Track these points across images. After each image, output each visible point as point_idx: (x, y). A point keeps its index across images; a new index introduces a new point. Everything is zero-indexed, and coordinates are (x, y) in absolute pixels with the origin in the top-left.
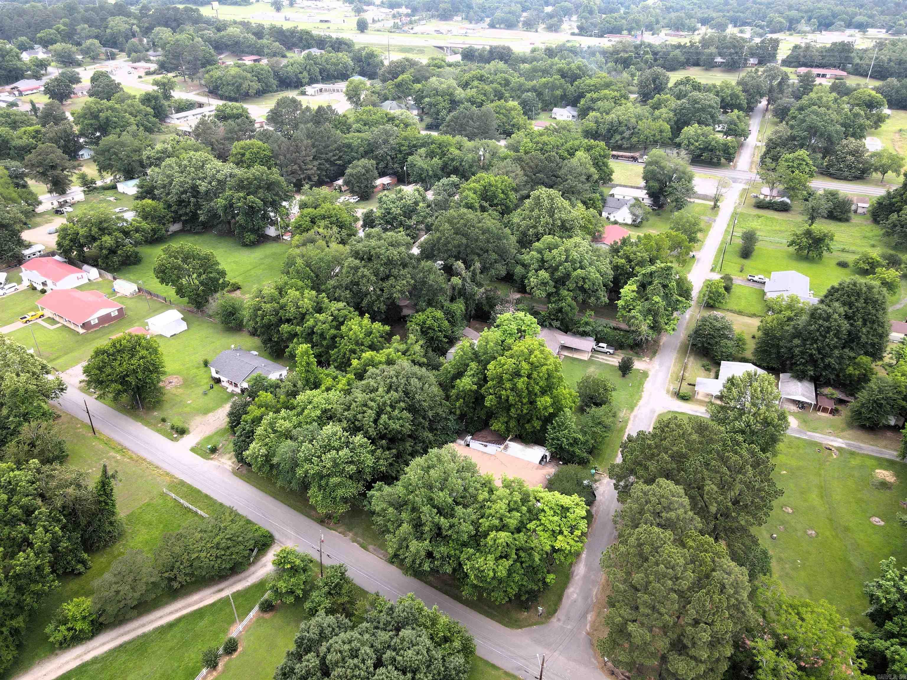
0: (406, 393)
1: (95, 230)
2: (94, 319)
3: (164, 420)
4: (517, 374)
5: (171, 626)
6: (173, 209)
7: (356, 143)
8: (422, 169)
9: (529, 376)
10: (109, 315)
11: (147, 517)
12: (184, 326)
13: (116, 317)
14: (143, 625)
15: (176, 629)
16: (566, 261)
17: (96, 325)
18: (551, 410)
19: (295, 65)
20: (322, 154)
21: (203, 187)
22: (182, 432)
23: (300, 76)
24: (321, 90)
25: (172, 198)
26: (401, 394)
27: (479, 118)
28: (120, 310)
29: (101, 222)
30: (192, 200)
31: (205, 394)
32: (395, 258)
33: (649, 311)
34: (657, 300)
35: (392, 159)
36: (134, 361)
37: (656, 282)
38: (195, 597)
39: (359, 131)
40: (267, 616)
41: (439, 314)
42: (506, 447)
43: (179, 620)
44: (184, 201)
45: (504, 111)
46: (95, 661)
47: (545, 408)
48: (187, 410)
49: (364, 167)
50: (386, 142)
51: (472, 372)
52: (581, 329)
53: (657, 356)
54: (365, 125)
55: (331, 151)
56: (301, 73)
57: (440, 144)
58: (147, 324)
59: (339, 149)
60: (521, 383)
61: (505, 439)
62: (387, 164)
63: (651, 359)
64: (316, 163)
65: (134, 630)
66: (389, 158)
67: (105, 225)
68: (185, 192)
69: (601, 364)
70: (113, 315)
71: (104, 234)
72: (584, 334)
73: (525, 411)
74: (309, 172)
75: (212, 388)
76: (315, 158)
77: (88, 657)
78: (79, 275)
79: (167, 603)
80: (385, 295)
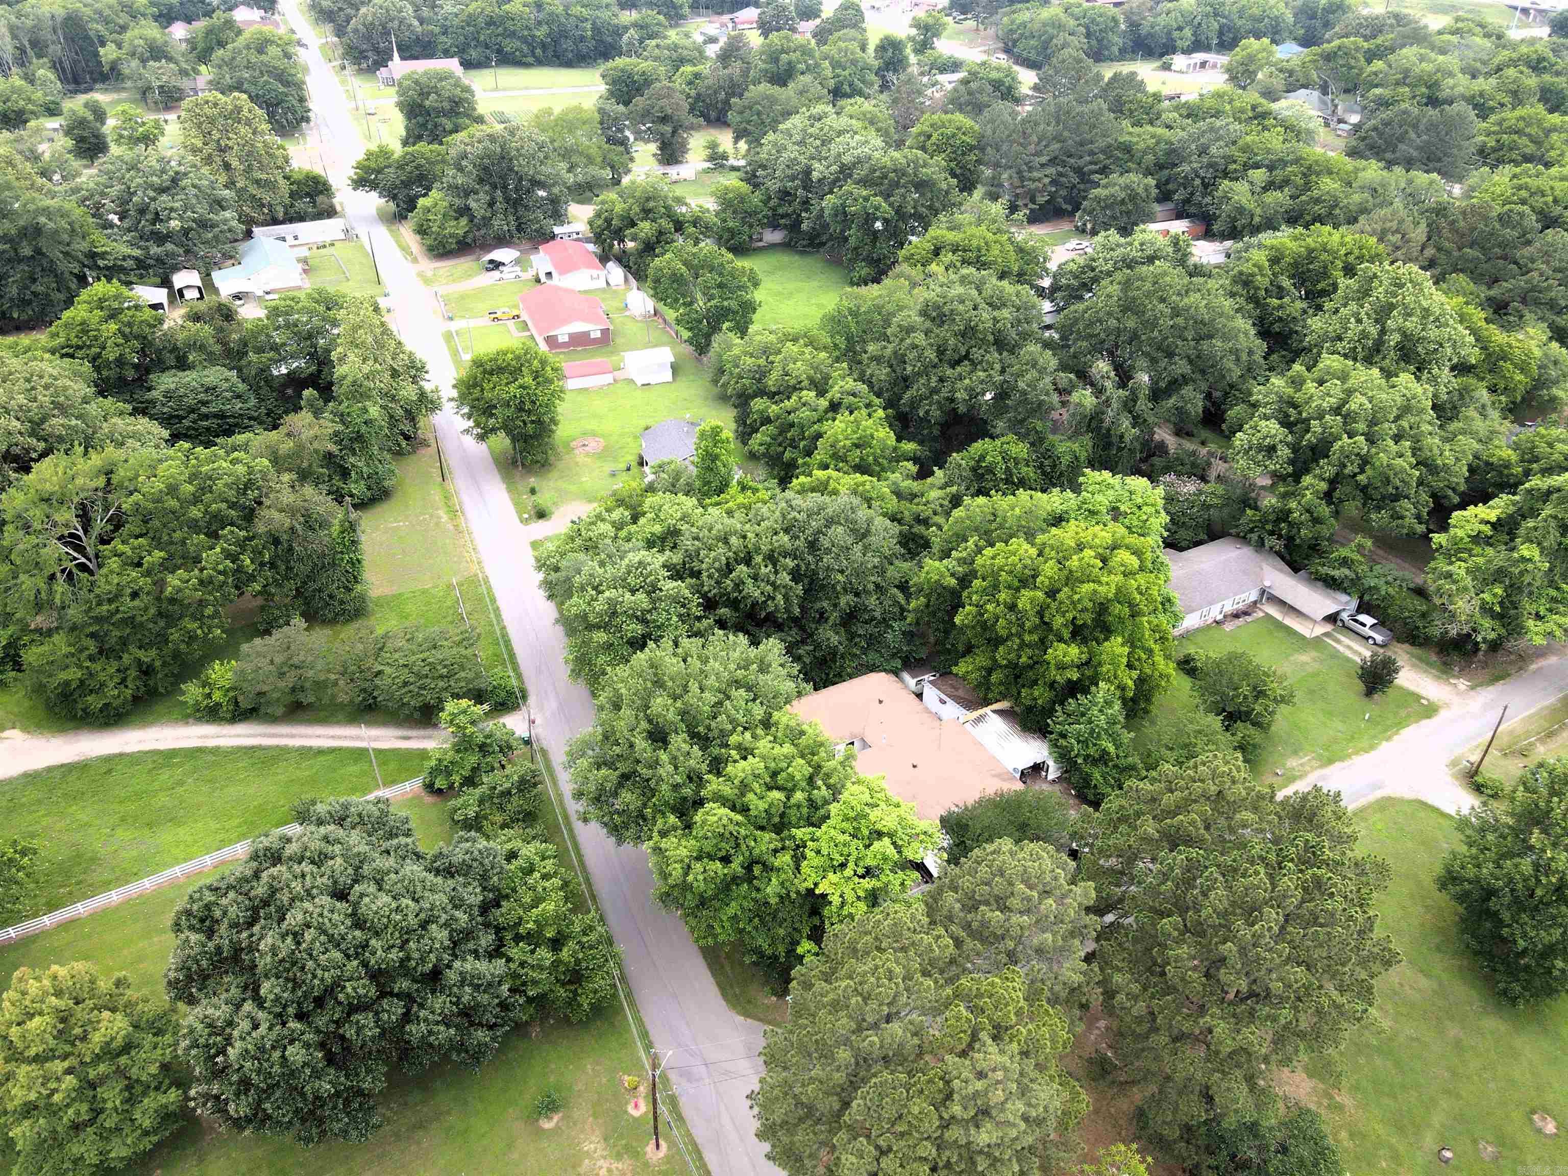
0: (813, 546)
1: (636, 209)
2: (563, 334)
3: (533, 491)
4: (1027, 580)
5: (320, 752)
6: (772, 203)
7: (1142, 146)
8: (1241, 210)
9: (1052, 593)
10: (586, 334)
11: (410, 608)
12: (668, 376)
13: (595, 341)
14: (293, 736)
15: (321, 758)
16: (1337, 411)
17: (564, 345)
18: (1075, 676)
19: (1173, 15)
20: (1070, 156)
21: (818, 170)
22: (541, 515)
23: (1176, 34)
24: (1203, 65)
25: (773, 186)
26: (800, 543)
27: (1432, 127)
28: (605, 332)
29: (648, 199)
30: (800, 192)
31: (613, 475)
32: (981, 327)
33: (1499, 575)
34: (1526, 554)
35: (1205, 186)
36: (512, 388)
37: (1543, 514)
38: (374, 732)
39: (1169, 127)
40: (429, 799)
41: (1020, 449)
42: (979, 720)
43: (332, 750)
44: (788, 194)
45: (1532, 130)
46: (215, 751)
47: (1062, 667)
48: (573, 488)
49: (1127, 187)
50: (1203, 151)
51: (964, 554)
52: (1324, 570)
53: (1500, 686)
54: (1188, 116)
55: (1092, 153)
56: (1180, 29)
57: (1309, 168)
58: (623, 360)
59: (1107, 151)
60: (1027, 599)
61: (986, 702)
62: (1192, 194)
63: (1472, 688)
64: (1051, 171)
65: (282, 736)
66: (1198, 182)
67: (651, 204)
68: (793, 178)
69: (1335, 655)
70: (593, 336)
71: (645, 219)
72: (1332, 584)
73: (1024, 659)
74: (1033, 186)
75: (628, 469)
76: (1053, 161)
77: (211, 743)
78: (595, 272)
79: (338, 723)
80: (945, 393)
